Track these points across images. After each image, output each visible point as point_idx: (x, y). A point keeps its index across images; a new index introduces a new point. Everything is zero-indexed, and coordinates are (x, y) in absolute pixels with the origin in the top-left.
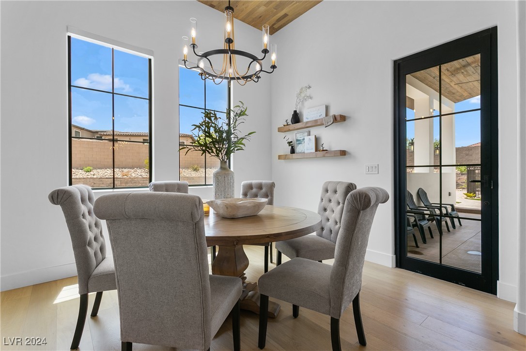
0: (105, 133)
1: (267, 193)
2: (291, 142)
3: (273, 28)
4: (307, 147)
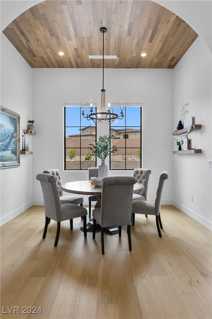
0: (121, 132)
1: (144, 176)
2: (179, 142)
3: (171, 65)
4: (185, 146)
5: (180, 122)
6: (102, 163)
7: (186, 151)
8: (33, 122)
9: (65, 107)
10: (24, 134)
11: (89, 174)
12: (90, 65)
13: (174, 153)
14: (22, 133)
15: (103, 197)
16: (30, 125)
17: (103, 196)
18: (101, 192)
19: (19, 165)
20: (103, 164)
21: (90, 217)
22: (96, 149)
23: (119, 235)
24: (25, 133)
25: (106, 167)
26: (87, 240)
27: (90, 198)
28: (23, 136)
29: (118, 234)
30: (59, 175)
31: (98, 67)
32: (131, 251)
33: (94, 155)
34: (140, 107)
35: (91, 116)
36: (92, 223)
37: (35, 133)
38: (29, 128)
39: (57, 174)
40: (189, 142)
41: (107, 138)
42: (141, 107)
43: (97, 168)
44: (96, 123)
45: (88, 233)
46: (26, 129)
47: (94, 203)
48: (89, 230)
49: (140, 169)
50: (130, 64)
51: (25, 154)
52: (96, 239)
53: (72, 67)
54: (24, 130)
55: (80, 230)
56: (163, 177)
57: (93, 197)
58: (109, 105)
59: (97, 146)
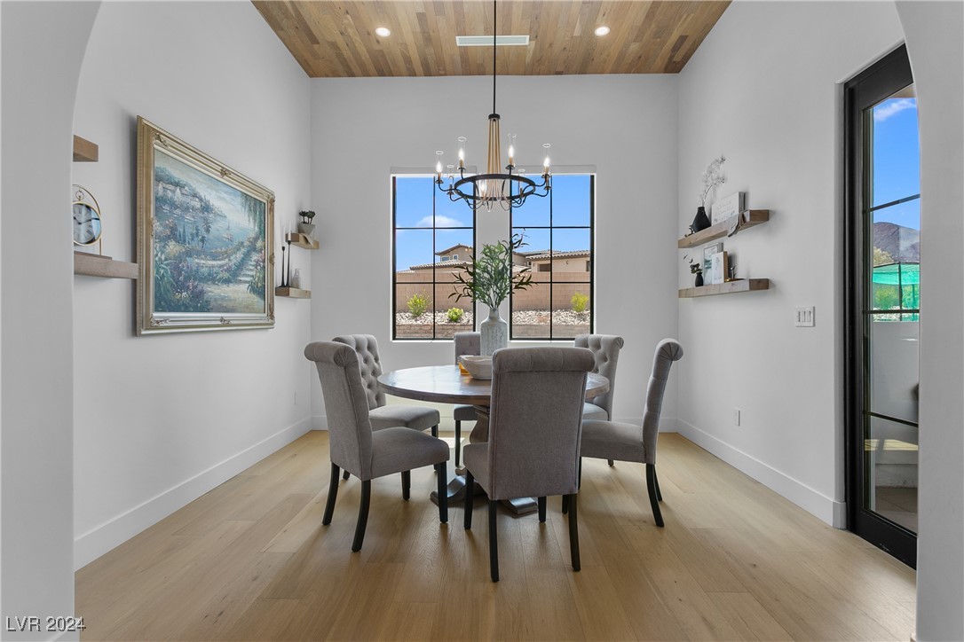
1: (605, 354)
2: (698, 265)
3: (674, 62)
4: (715, 275)
5: (701, 210)
6: (490, 318)
7: (720, 285)
8: (311, 215)
9: (394, 178)
10: (286, 245)
11: (456, 350)
12: (460, 64)
13: (682, 293)
14: (279, 241)
15: (495, 410)
16: (304, 222)
17: (495, 406)
18: (490, 394)
19: (272, 324)
20: (493, 318)
21: (457, 464)
22: (475, 277)
23: (540, 519)
24: (289, 243)
25: (503, 328)
26: (449, 532)
27: (457, 411)
28: (283, 248)
29: (536, 516)
30: (375, 350)
31: (480, 71)
32: (578, 573)
33: (469, 295)
34: (590, 174)
35: (461, 188)
36: (462, 480)
37: (317, 244)
38: (300, 230)
39: (370, 347)
40: (730, 262)
41: (504, 249)
42: (592, 177)
43: (478, 332)
44: (475, 207)
45: (451, 511)
46: (294, 232)
47: (469, 425)
48: (455, 502)
49: (591, 336)
50: (565, 62)
51: (287, 294)
52: (473, 529)
53: (412, 74)
54: (287, 235)
55: (430, 502)
56: (669, 354)
57: (468, 408)
58: (511, 152)
59: (477, 271)
